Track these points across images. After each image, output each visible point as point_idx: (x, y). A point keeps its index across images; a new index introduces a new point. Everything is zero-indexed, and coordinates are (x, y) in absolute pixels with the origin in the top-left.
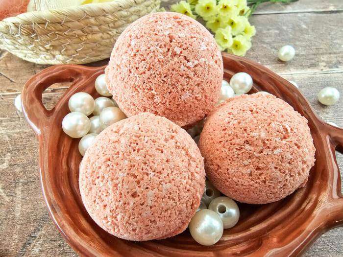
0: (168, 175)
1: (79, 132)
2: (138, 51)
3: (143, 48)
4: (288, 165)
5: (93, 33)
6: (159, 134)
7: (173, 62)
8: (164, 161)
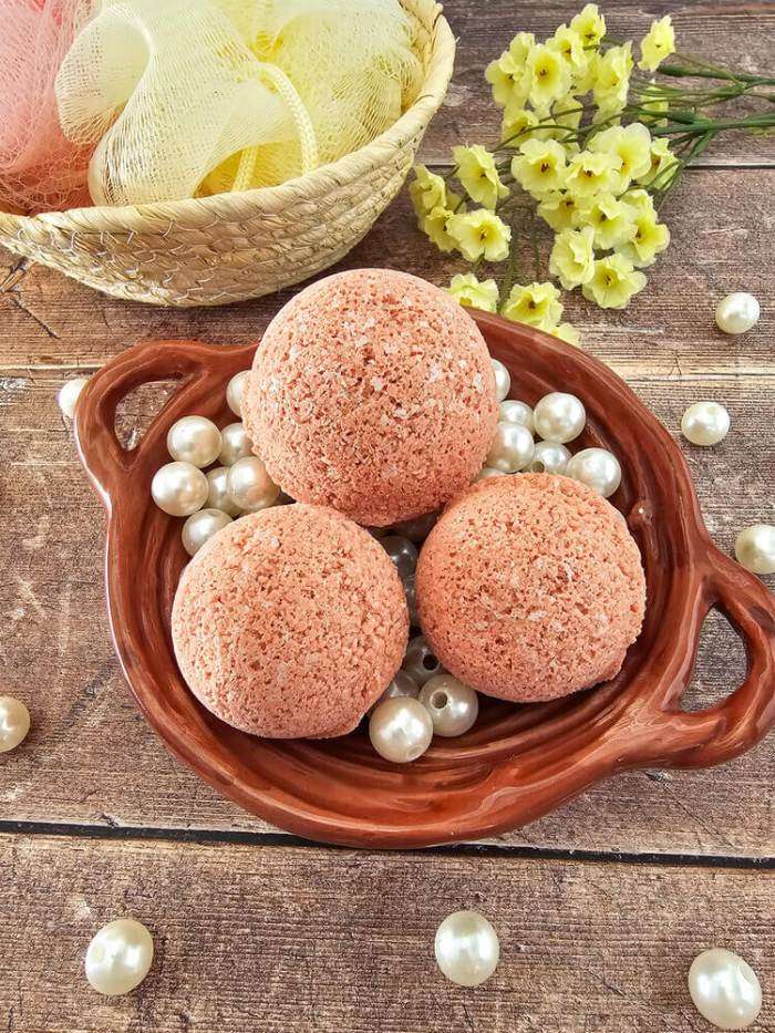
0: (317, 639)
1: (184, 505)
2: (300, 375)
3: (310, 371)
4: (555, 642)
5: (234, 249)
6: (314, 561)
7: (366, 408)
8: (313, 615)
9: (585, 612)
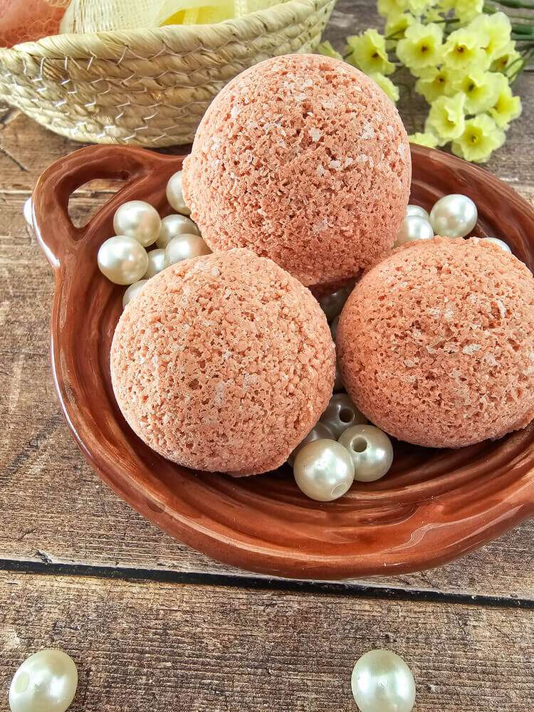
0: (256, 361)
1: (126, 273)
2: (241, 129)
3: (251, 125)
4: (487, 376)
5: (177, 86)
6: (253, 288)
7: (303, 158)
8: (254, 335)
9: (516, 348)
